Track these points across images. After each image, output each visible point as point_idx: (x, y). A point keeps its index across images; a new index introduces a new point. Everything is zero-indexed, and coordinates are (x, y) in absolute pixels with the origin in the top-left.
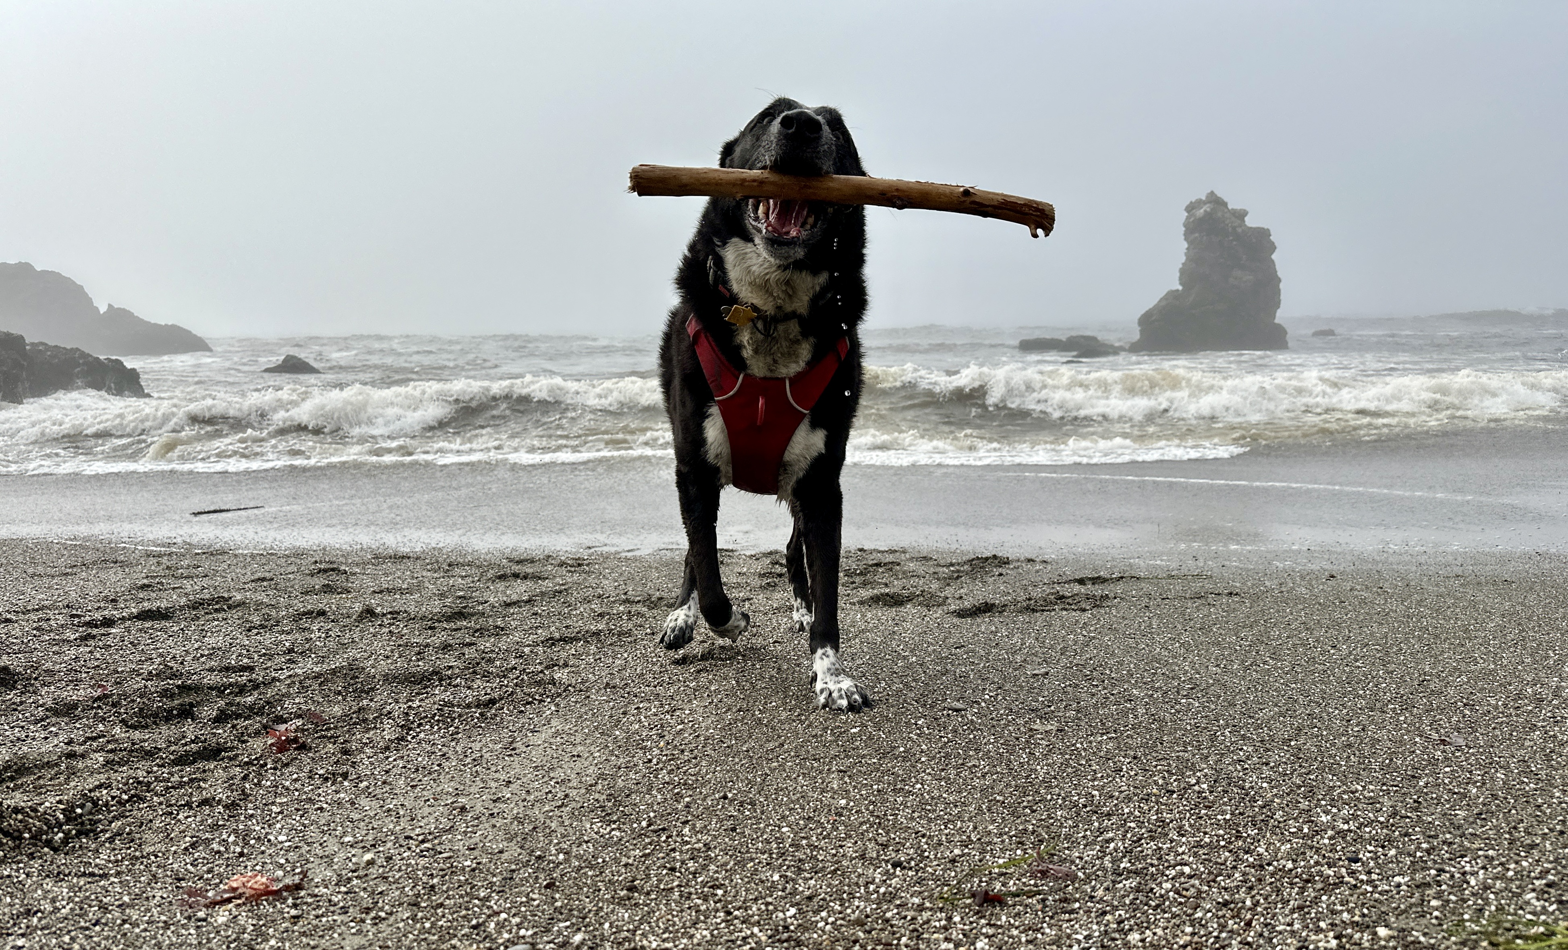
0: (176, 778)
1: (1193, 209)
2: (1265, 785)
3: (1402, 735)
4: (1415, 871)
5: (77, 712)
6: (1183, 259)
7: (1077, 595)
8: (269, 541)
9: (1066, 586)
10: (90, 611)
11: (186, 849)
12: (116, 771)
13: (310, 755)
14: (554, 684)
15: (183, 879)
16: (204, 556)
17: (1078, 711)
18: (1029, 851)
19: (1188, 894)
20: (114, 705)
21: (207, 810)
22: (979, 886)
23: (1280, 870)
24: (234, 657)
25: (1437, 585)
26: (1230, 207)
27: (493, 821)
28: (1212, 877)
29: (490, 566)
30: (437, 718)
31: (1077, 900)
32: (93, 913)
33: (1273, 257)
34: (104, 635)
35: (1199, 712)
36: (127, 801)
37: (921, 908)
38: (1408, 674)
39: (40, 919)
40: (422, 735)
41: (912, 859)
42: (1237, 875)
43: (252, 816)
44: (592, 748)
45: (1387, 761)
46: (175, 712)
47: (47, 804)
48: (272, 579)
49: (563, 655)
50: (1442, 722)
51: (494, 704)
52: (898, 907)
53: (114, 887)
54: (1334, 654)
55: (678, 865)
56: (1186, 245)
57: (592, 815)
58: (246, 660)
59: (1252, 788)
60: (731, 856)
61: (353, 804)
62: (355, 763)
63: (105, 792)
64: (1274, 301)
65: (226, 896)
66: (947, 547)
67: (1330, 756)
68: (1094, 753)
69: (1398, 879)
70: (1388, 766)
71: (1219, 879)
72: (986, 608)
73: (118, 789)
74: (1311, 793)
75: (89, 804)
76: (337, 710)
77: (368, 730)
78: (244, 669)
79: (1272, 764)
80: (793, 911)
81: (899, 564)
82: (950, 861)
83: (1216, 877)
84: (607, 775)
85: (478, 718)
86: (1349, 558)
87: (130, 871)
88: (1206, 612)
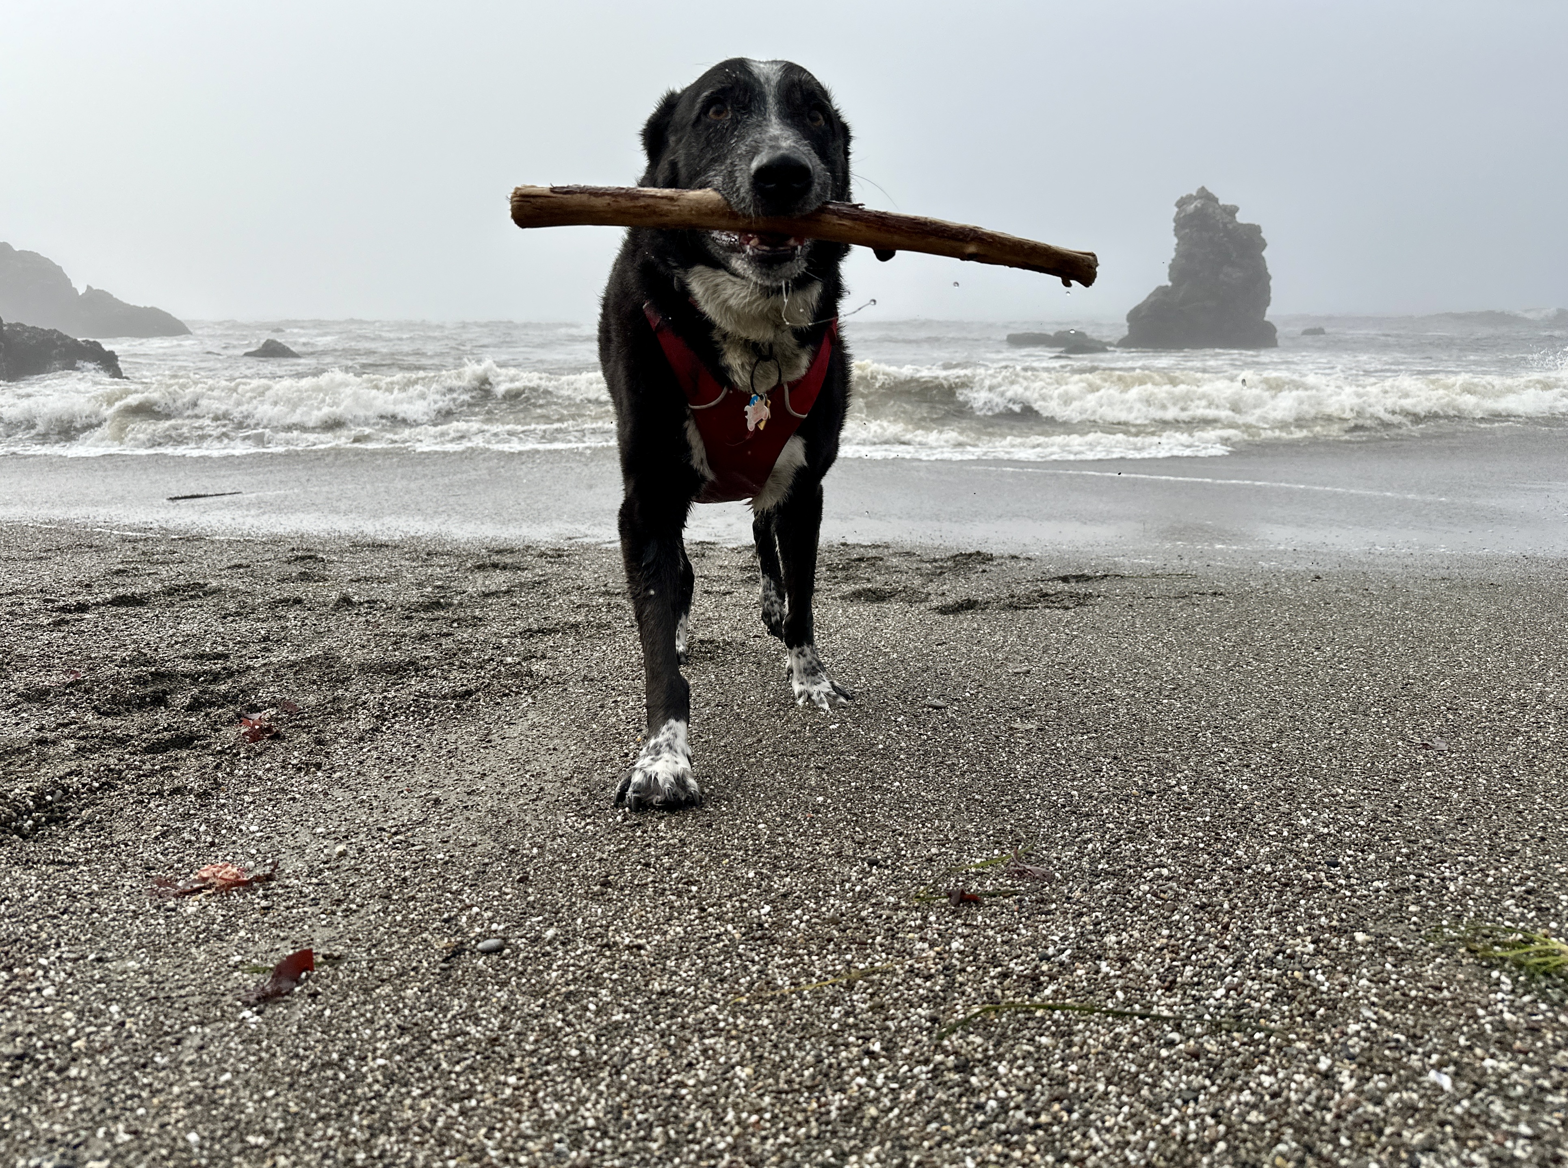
0: (148, 766)
2: (1245, 787)
3: (1385, 739)
4: (1394, 876)
5: (48, 698)
6: (1173, 255)
7: (1060, 592)
8: (246, 527)
9: (1050, 583)
10: (64, 596)
11: (157, 838)
12: (87, 759)
13: (284, 744)
14: (532, 676)
15: (153, 868)
16: (180, 542)
17: (1059, 711)
18: (1007, 850)
19: (1165, 896)
20: (86, 691)
21: (178, 798)
22: (956, 886)
23: (1259, 873)
24: (209, 644)
25: (1423, 588)
26: (1221, 203)
27: (467, 813)
28: (1190, 880)
29: (470, 555)
30: (412, 708)
31: (1053, 901)
32: (62, 901)
33: (1264, 254)
34: (78, 620)
35: (1181, 713)
36: (98, 789)
37: (896, 907)
38: (1392, 677)
39: (8, 907)
40: (397, 726)
41: (888, 857)
42: (1215, 878)
43: (224, 805)
44: (568, 741)
45: (1369, 765)
46: (148, 699)
47: (17, 791)
48: (248, 566)
49: (541, 646)
50: (1424, 726)
51: (470, 695)
52: (873, 905)
53: (83, 876)
54: (1317, 656)
55: (653, 860)
57: (567, 809)
58: (220, 648)
59: (1232, 790)
60: (706, 852)
61: (326, 794)
62: (328, 753)
63: (75, 779)
64: (1263, 298)
65: (196, 886)
66: (930, 542)
67: (1312, 759)
68: (1074, 752)
69: (1376, 884)
70: (1370, 769)
71: (1197, 881)
72: (968, 605)
73: (89, 777)
74: (1291, 796)
75: (60, 792)
76: (312, 699)
77: (342, 721)
78: (219, 656)
79: (1253, 766)
80: (767, 908)
81: (881, 559)
82: (927, 859)
83: (1195, 879)
84: (583, 768)
85: (453, 709)
86: (1335, 560)
87: (99, 859)
88: (1190, 612)
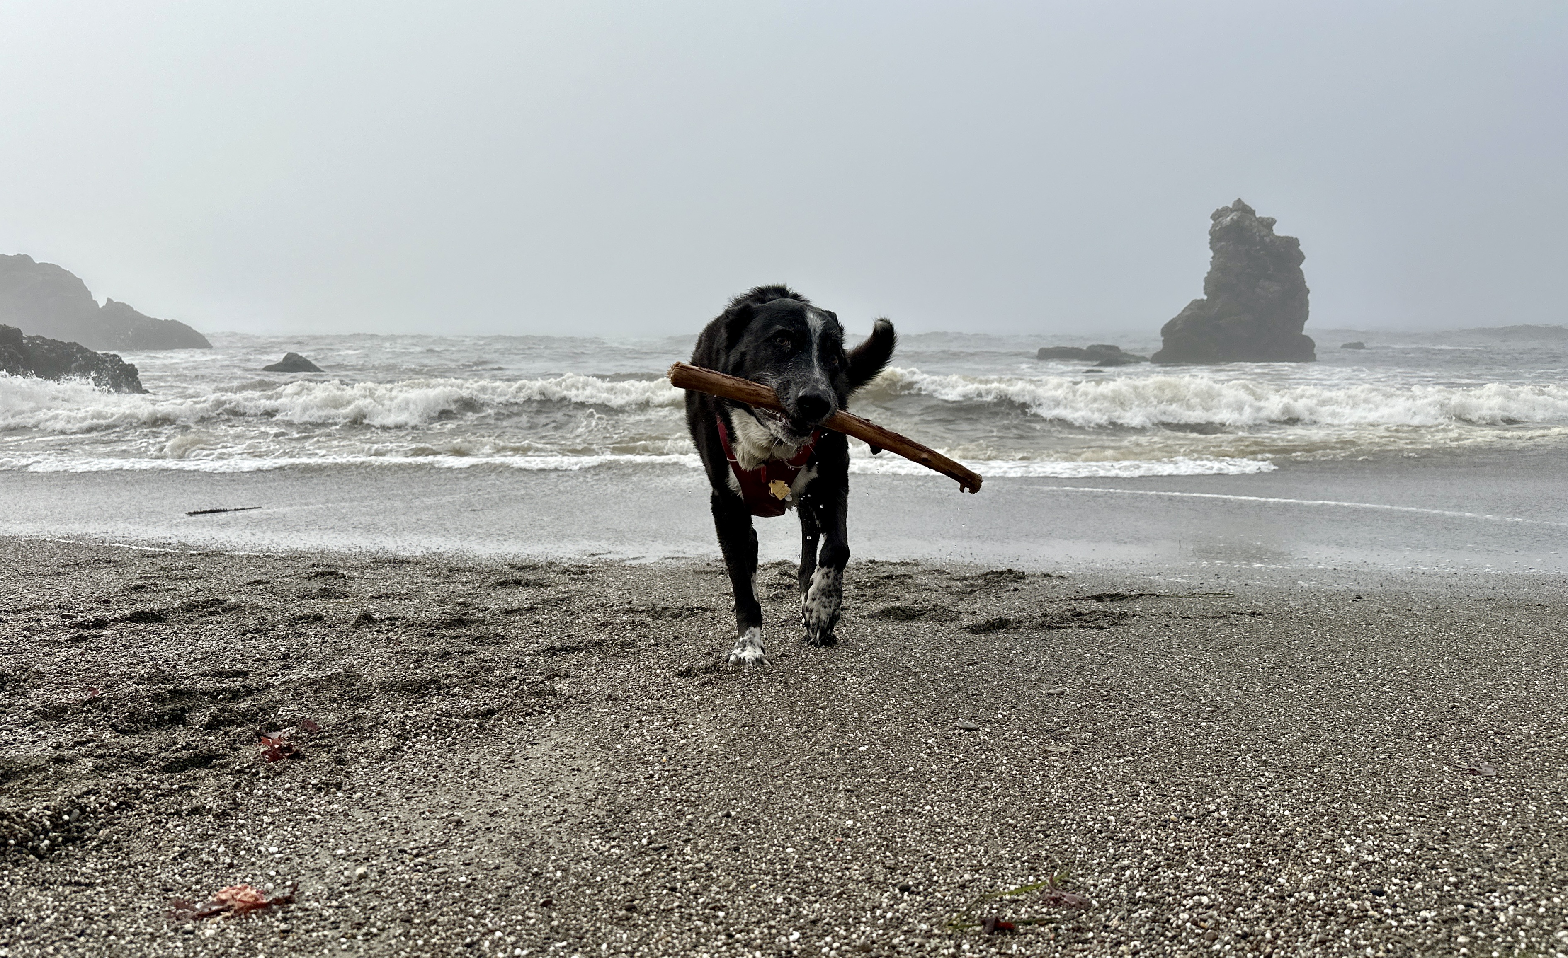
0: (165, 786)
1: (1219, 217)
2: (1287, 813)
3: (1430, 764)
4: (1442, 906)
5: (66, 716)
6: (1209, 268)
7: (1095, 612)
9: (1084, 602)
10: (82, 612)
11: (175, 859)
12: (105, 777)
13: (304, 764)
14: (555, 695)
15: (171, 890)
16: (199, 557)
17: (1094, 733)
18: (1042, 877)
19: (1206, 925)
20: (104, 709)
21: (196, 818)
22: (989, 913)
23: (1302, 902)
24: (228, 661)
25: (1467, 609)
26: (1258, 215)
27: (490, 836)
28: (1231, 908)
29: (492, 572)
30: (434, 728)
31: (1090, 930)
32: (78, 922)
33: (1301, 267)
34: (96, 636)
35: (1220, 736)
36: (116, 808)
37: (929, 935)
38: (1437, 701)
39: (24, 929)
40: (418, 746)
41: (920, 883)
42: (1256, 906)
43: (242, 826)
44: (592, 762)
45: (1414, 791)
46: (166, 717)
47: (34, 810)
48: (268, 582)
49: (565, 665)
50: (1471, 751)
51: (493, 714)
52: (905, 933)
53: (100, 897)
54: (1360, 678)
55: (679, 885)
56: (1211, 254)
57: (591, 831)
58: (239, 665)
59: (1273, 815)
60: (733, 877)
61: (346, 815)
62: (348, 773)
63: (93, 798)
64: (1301, 312)
65: (214, 908)
66: (961, 560)
67: (1355, 784)
68: (1111, 776)
69: (1424, 914)
70: (1415, 795)
71: (1239, 909)
72: (1000, 624)
73: (107, 796)
74: (1335, 821)
75: (77, 811)
76: (332, 718)
77: (363, 740)
78: (238, 674)
79: (1295, 792)
80: (796, 935)
81: (911, 577)
82: (960, 887)
83: (1236, 907)
84: (607, 790)
85: (476, 729)
86: (1377, 579)
87: (116, 880)
88: (1228, 632)
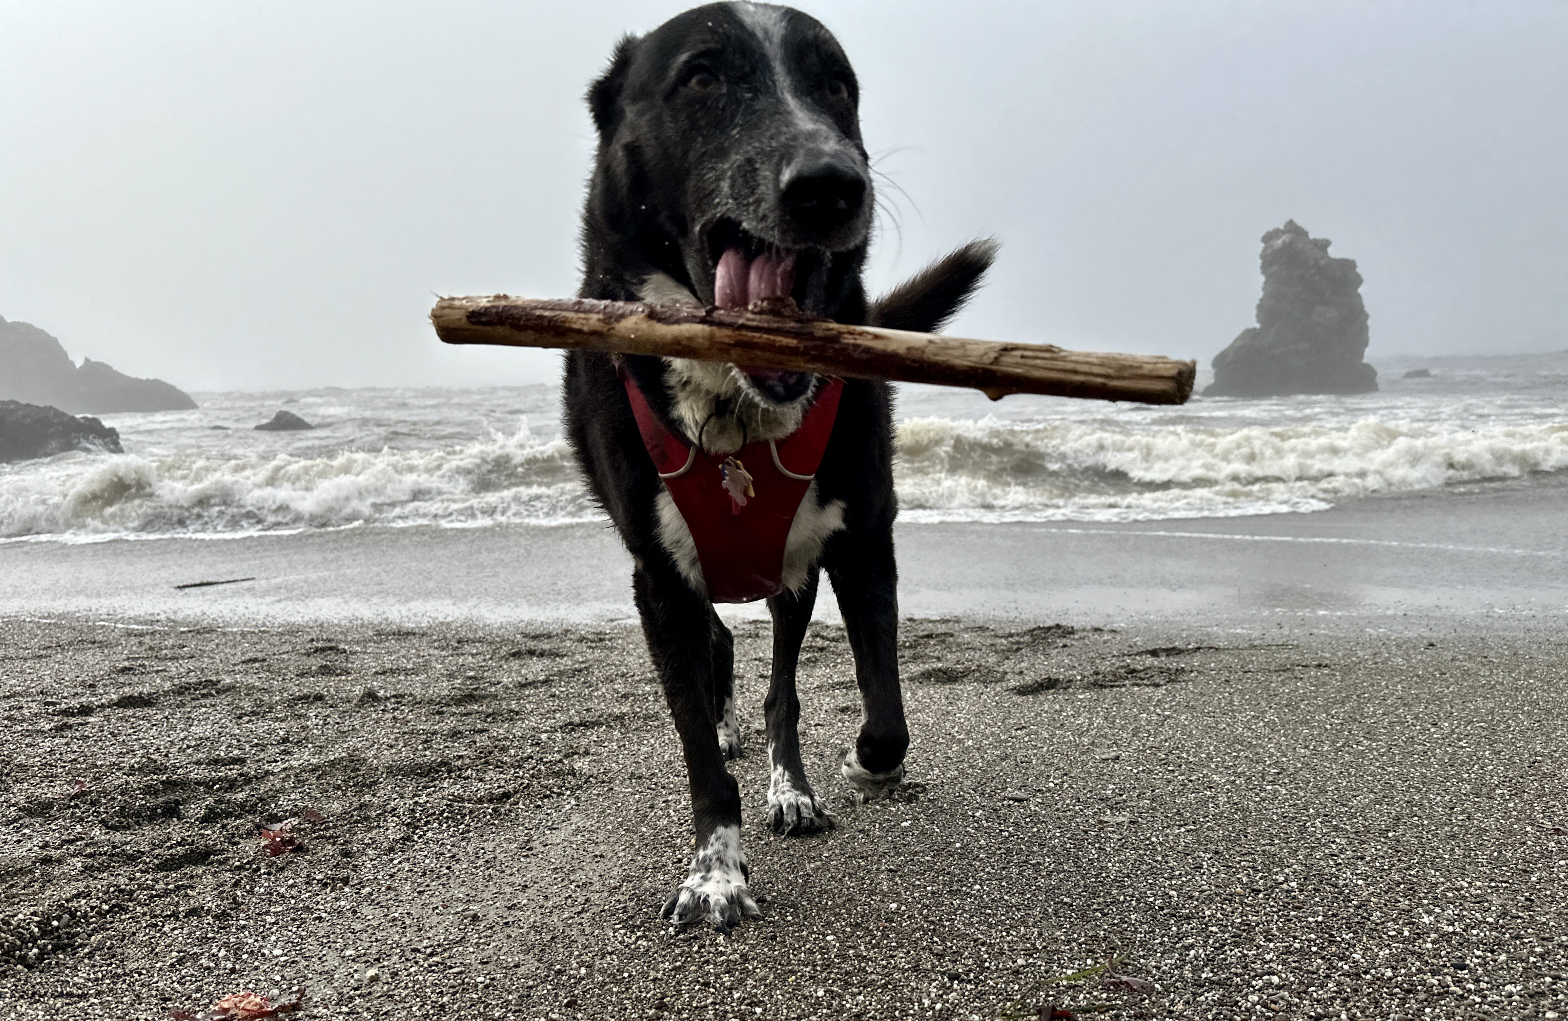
0: (160, 886)
2: (1360, 882)
3: (1512, 824)
4: (1528, 979)
5: (52, 812)
6: (1261, 294)
7: (1150, 668)
8: (261, 617)
9: (1138, 658)
10: (66, 698)
11: (172, 965)
12: (96, 878)
13: (308, 857)
14: (574, 775)
15: (170, 999)
16: (190, 635)
17: (1153, 801)
18: (1101, 960)
19: (1277, 1006)
20: (93, 804)
21: (194, 921)
22: (1046, 1001)
23: (1378, 979)
24: (223, 748)
25: (1548, 654)
27: (508, 931)
28: (1303, 988)
29: (504, 642)
30: (445, 815)
33: (1360, 291)
34: (81, 724)
35: (1287, 800)
36: (108, 912)
38: (1517, 754)
40: (430, 834)
41: (970, 970)
42: (1330, 985)
43: (244, 927)
44: (616, 847)
45: (1495, 854)
46: (159, 811)
47: (21, 916)
48: (264, 660)
49: (584, 742)
50: (1555, 809)
51: (509, 798)
53: (94, 1009)
54: (1434, 733)
55: (712, 979)
57: (617, 923)
58: (236, 752)
59: (1346, 885)
60: (770, 969)
61: (355, 912)
62: (356, 866)
63: (83, 902)
64: (1361, 338)
65: (216, 1018)
66: (1005, 615)
67: (1432, 849)
68: (1171, 847)
69: (1509, 988)
70: (1497, 859)
71: (1311, 989)
72: (1050, 684)
73: (98, 899)
74: (1411, 891)
75: (66, 916)
76: (337, 807)
77: (370, 830)
78: (234, 761)
79: (1368, 859)
81: (952, 635)
82: (1013, 972)
83: (1308, 987)
84: (633, 876)
85: (491, 814)
86: (1450, 624)
87: (111, 990)
88: (1293, 687)
